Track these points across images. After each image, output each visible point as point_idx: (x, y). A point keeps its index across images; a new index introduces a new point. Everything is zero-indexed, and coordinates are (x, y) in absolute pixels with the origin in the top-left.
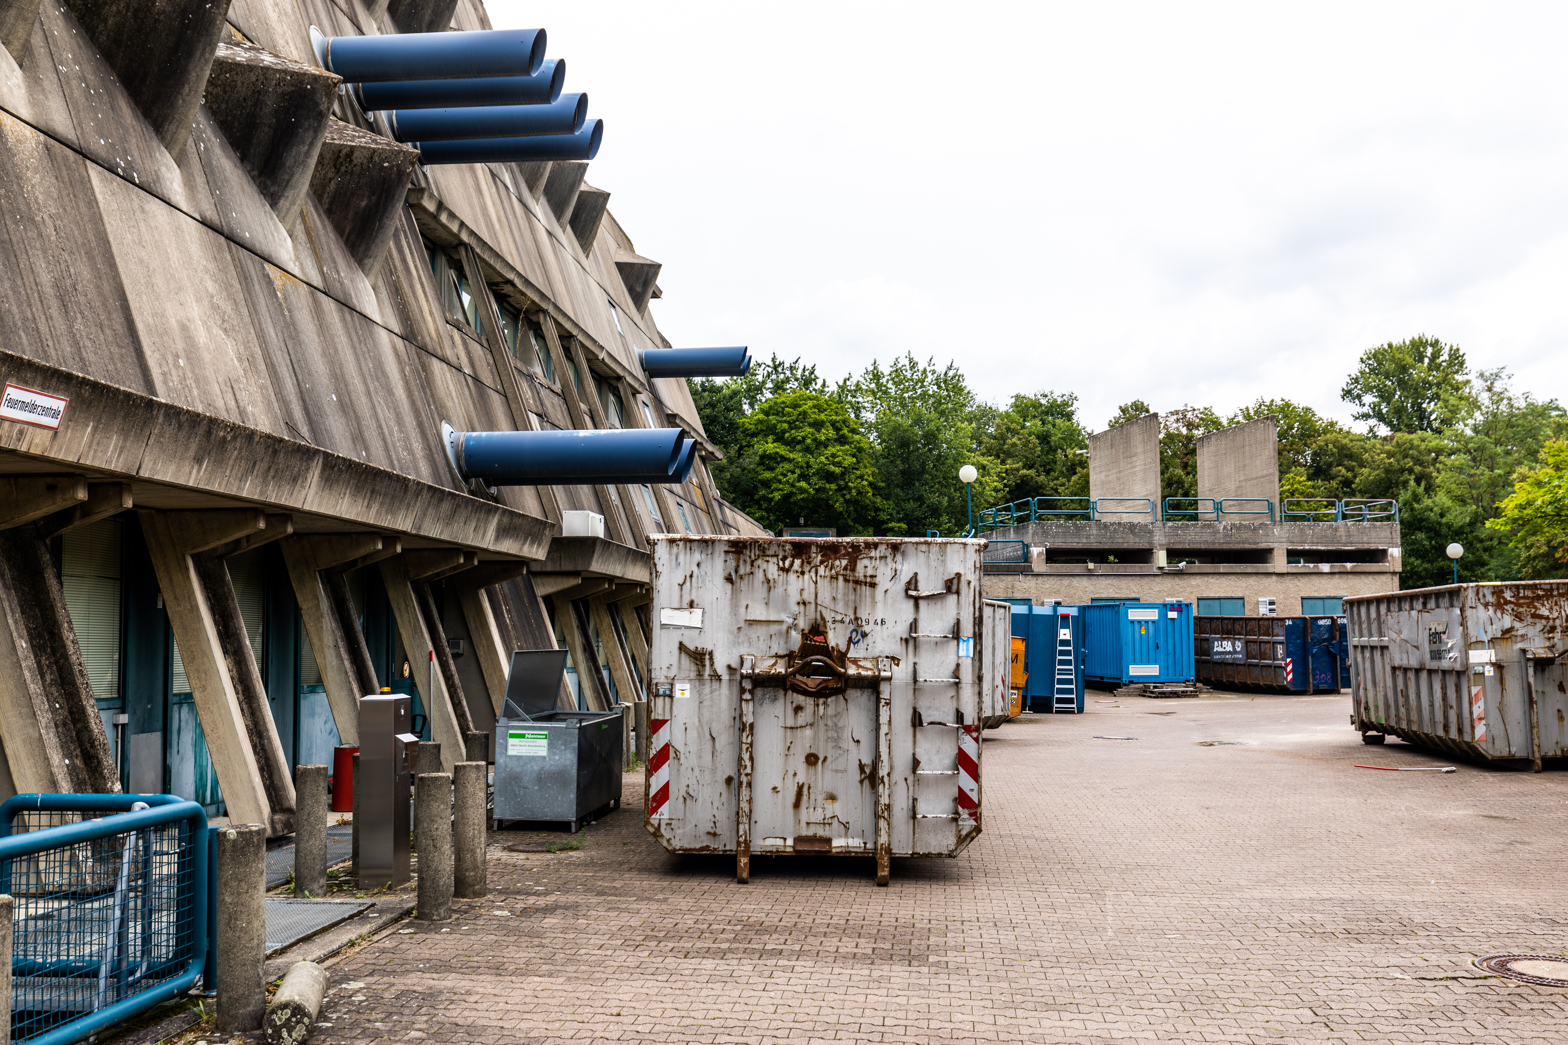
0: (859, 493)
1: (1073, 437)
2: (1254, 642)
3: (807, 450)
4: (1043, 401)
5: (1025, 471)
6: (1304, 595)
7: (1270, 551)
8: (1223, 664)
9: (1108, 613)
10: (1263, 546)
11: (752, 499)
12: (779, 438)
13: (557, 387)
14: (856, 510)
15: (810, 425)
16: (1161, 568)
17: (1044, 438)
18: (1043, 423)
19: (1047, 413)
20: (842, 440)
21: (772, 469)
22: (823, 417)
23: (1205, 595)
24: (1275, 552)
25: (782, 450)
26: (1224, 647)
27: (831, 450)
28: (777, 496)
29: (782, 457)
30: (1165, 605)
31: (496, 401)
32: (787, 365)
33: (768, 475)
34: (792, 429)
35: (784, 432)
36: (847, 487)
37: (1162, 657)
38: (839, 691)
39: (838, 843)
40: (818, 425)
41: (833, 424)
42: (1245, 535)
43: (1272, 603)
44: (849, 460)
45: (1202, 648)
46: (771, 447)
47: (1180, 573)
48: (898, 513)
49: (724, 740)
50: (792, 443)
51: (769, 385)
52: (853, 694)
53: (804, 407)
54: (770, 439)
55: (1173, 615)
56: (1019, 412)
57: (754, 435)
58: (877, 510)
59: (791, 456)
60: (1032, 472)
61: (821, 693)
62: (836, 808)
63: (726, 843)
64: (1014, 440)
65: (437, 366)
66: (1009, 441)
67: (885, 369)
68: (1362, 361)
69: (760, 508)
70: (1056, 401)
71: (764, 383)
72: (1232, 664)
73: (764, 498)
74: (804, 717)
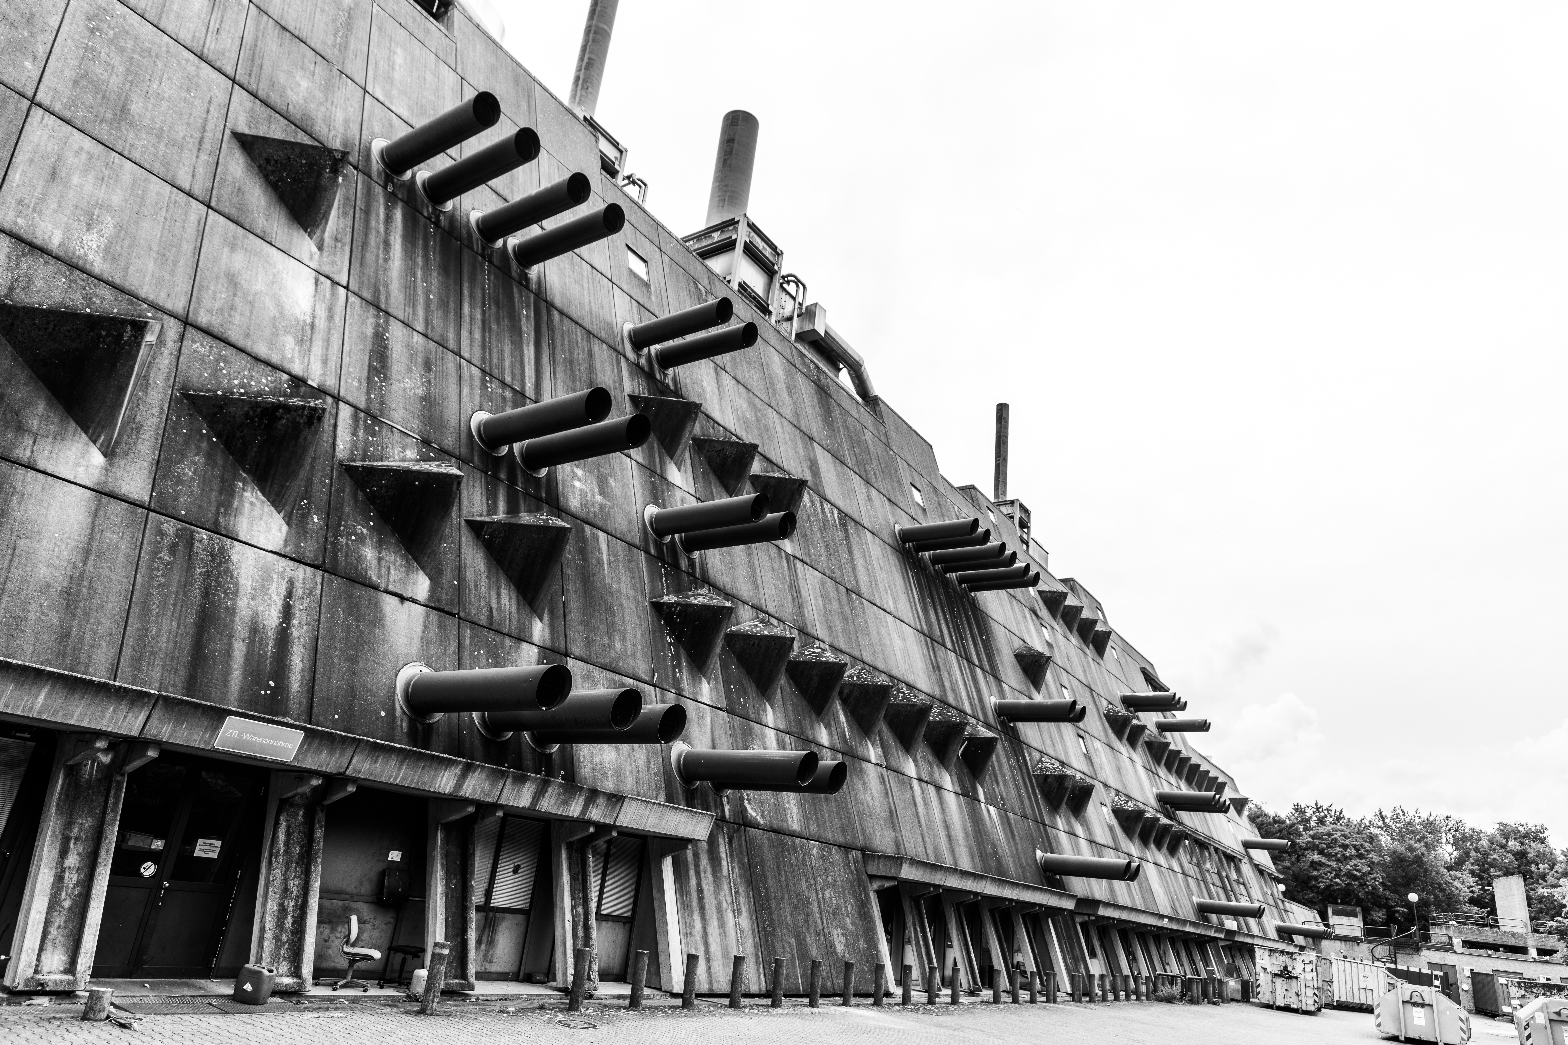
0: (1373, 888)
1: (1545, 857)
3: (1338, 861)
11: (1307, 886)
12: (1321, 852)
13: (1216, 871)
14: (1373, 898)
15: (1340, 846)
16: (1534, 958)
18: (1522, 845)
20: (1360, 856)
21: (1318, 871)
22: (1347, 842)
25: (1323, 860)
27: (1354, 862)
28: (1322, 886)
29: (1324, 864)
31: (1202, 883)
32: (1325, 808)
33: (1315, 873)
34: (1328, 847)
35: (1324, 849)
36: (1365, 884)
39: (1292, 1006)
40: (1345, 847)
41: (1355, 846)
44: (1366, 869)
46: (1316, 857)
47: (1547, 962)
48: (1402, 901)
49: (1270, 984)
50: (1329, 856)
51: (1314, 818)
52: (1293, 980)
53: (1336, 836)
54: (1316, 852)
57: (1306, 849)
58: (1387, 899)
59: (1329, 863)
61: (1287, 979)
62: (1291, 1000)
63: (1271, 1003)
65: (1189, 878)
67: (1388, 813)
69: (1312, 891)
70: (1531, 830)
71: (1311, 818)
73: (1314, 886)
74: (1284, 983)
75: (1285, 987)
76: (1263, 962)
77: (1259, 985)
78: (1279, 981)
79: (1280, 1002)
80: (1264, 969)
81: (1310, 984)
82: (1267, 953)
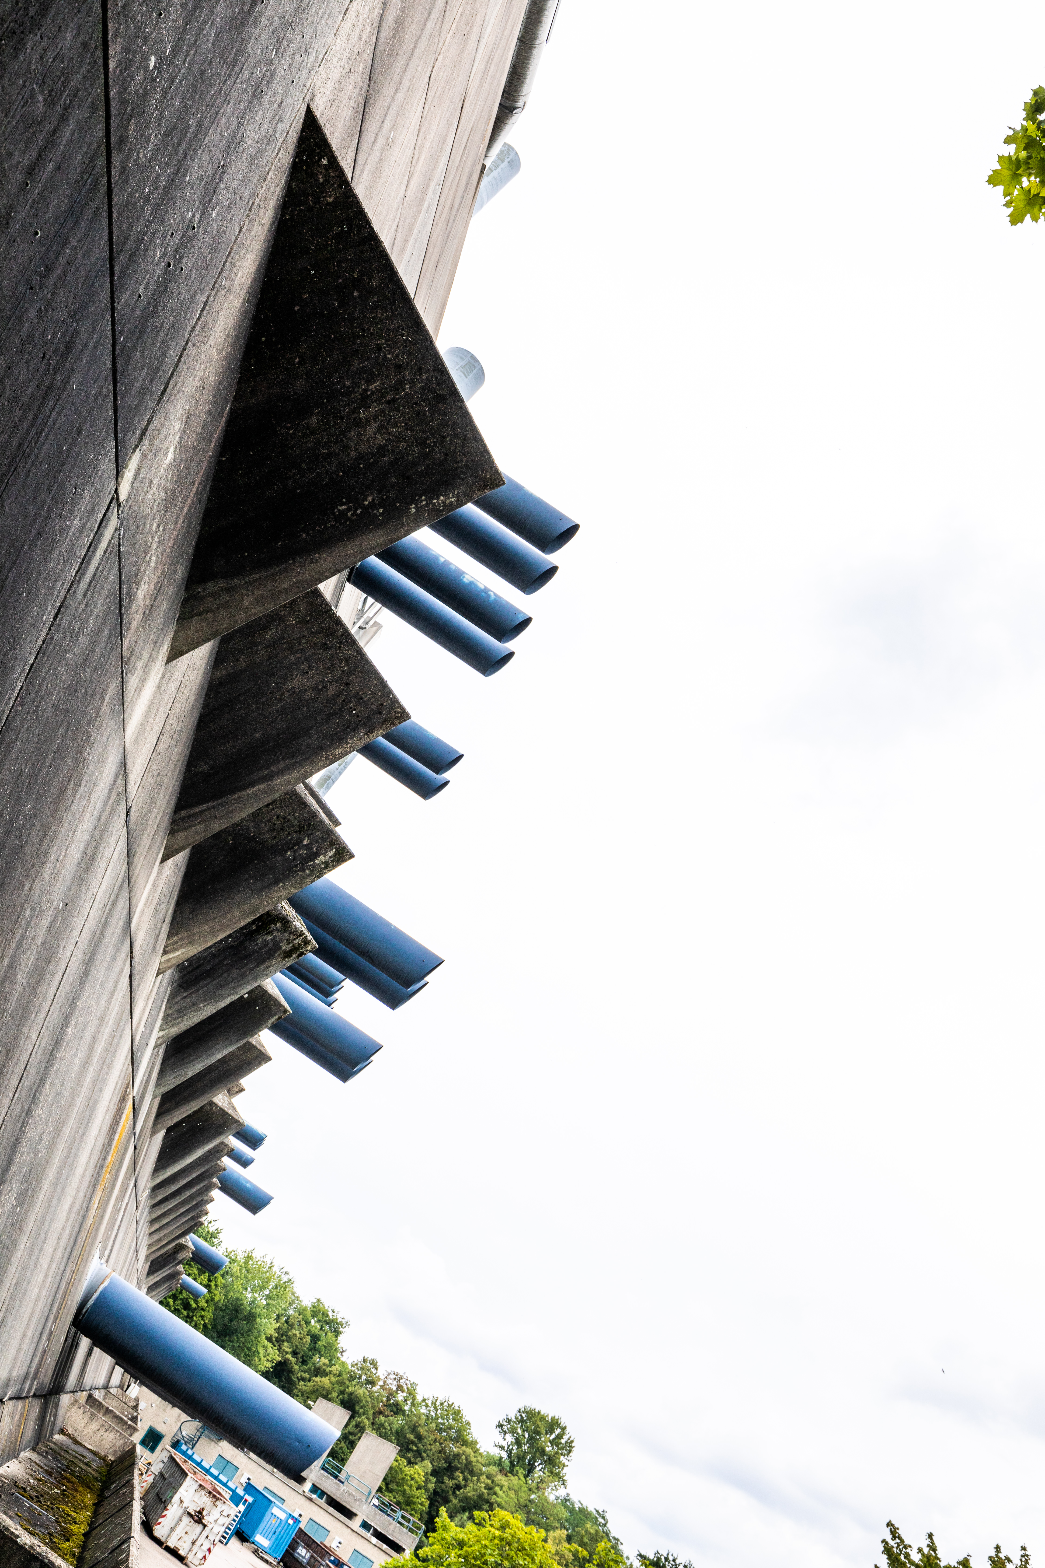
1: (331, 1351)
2: (315, 1558)
4: (330, 1314)
5: (289, 1356)
6: (357, 1549)
7: (356, 1515)
8: (297, 1560)
9: (266, 1501)
10: (354, 1510)
16: (304, 1492)
17: (315, 1338)
18: (321, 1329)
19: (327, 1323)
23: (314, 1519)
24: (357, 1518)
26: (302, 1552)
30: (290, 1515)
37: (273, 1539)
38: (199, 1523)
42: (350, 1500)
43: (340, 1543)
45: (293, 1546)
47: (311, 1500)
49: (176, 1520)
52: (201, 1525)
55: (291, 1522)
56: (313, 1311)
60: (293, 1360)
61: (196, 1521)
62: (184, 1545)
63: (163, 1539)
64: (297, 1333)
66: (294, 1331)
67: (255, 1258)
68: (519, 1411)
70: (337, 1319)
72: (300, 1563)
74: (191, 1524)
75: (188, 1529)
76: (185, 1493)
77: (164, 1516)
78: (186, 1520)
79: (171, 1544)
80: (182, 1501)
81: (211, 1538)
82: (196, 1486)
